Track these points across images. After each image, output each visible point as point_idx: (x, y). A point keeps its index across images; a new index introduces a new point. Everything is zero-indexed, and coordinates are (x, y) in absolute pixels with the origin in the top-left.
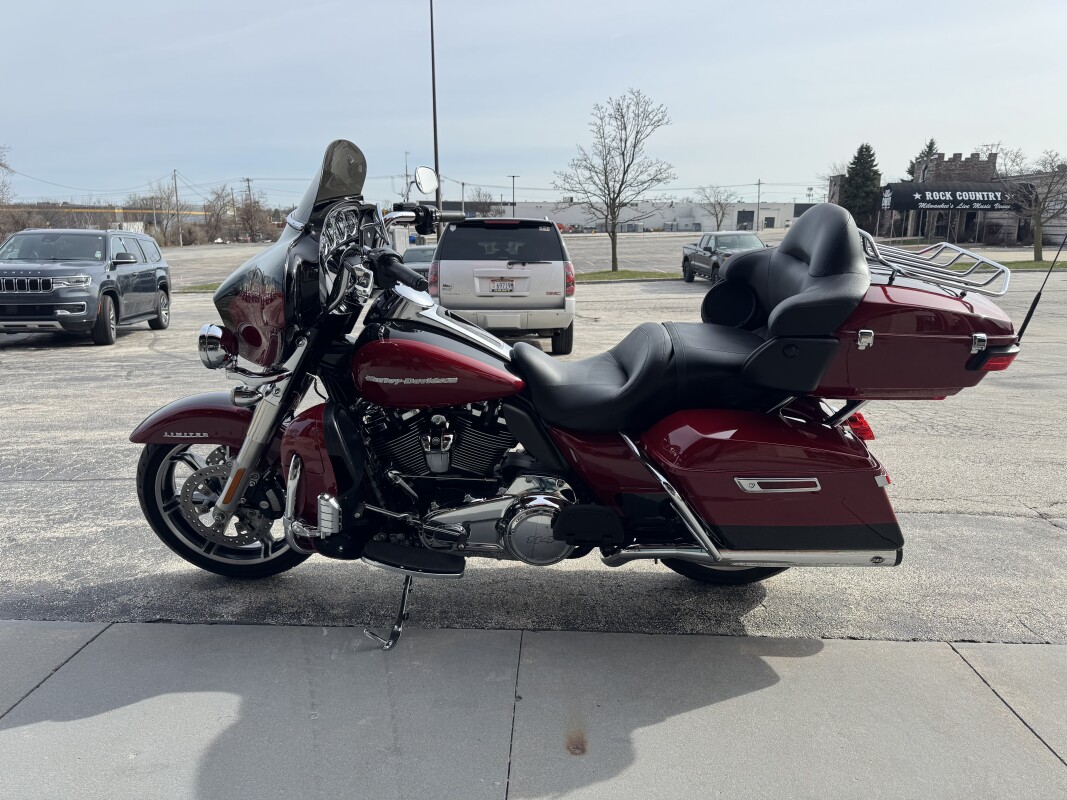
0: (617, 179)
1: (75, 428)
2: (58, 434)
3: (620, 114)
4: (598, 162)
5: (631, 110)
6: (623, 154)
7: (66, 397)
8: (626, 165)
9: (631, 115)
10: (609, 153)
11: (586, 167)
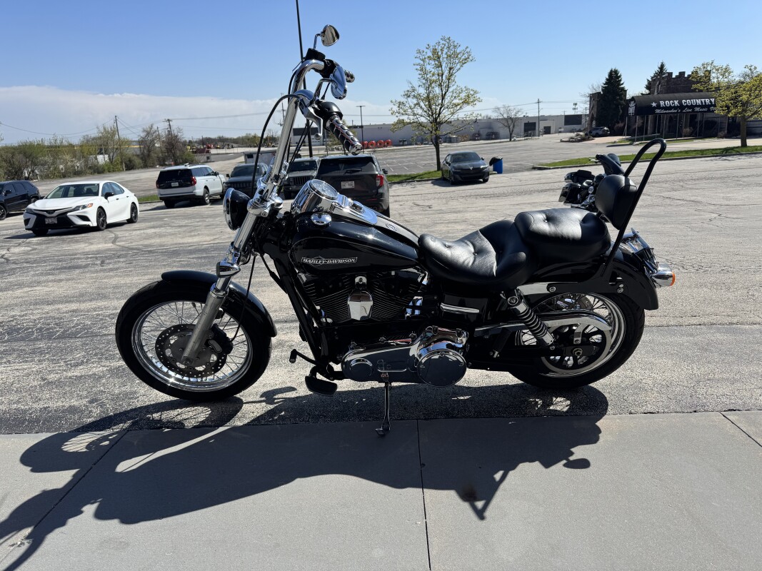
0: (437, 104)
1: (70, 302)
2: (60, 306)
3: (436, 56)
5: (444, 52)
6: (441, 85)
7: (61, 280)
8: (444, 93)
9: (445, 56)
10: (430, 85)
11: (414, 96)
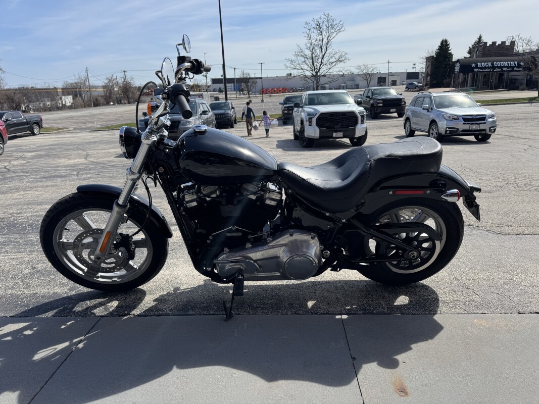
0: (318, 62)
2: (47, 207)
3: (319, 27)
4: (308, 53)
5: (324, 24)
6: (321, 48)
8: (323, 54)
9: (325, 27)
10: (314, 48)
11: (302, 56)
